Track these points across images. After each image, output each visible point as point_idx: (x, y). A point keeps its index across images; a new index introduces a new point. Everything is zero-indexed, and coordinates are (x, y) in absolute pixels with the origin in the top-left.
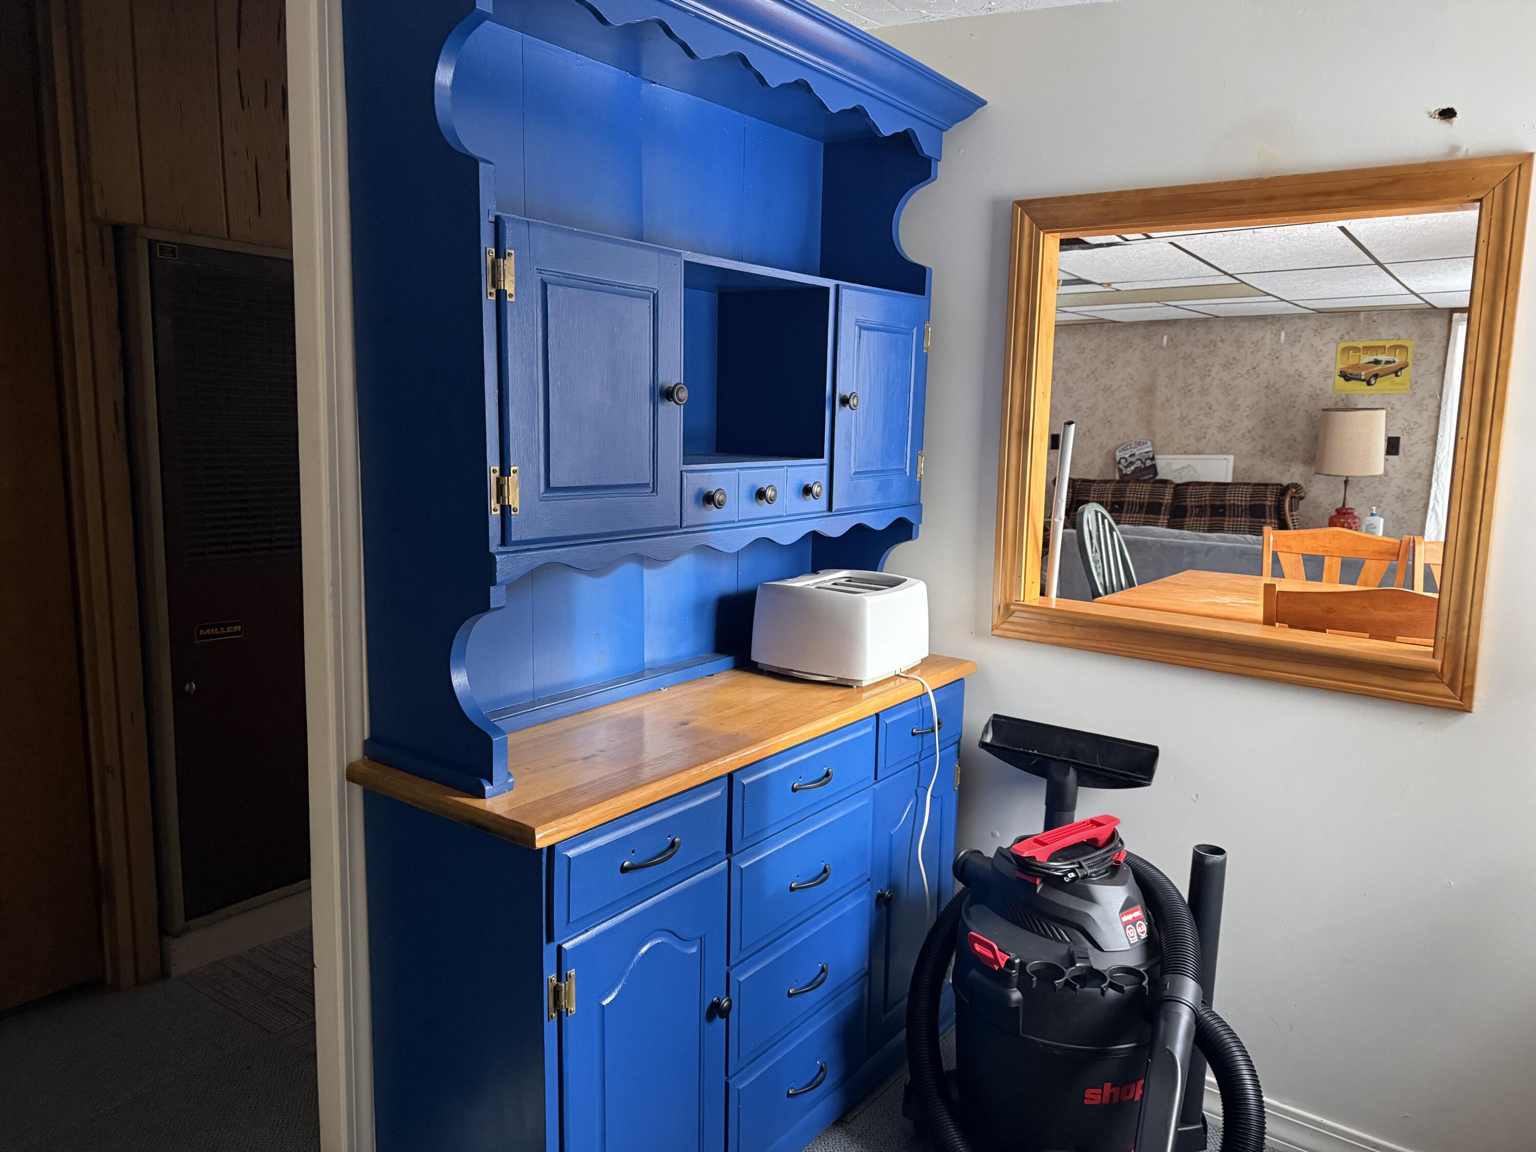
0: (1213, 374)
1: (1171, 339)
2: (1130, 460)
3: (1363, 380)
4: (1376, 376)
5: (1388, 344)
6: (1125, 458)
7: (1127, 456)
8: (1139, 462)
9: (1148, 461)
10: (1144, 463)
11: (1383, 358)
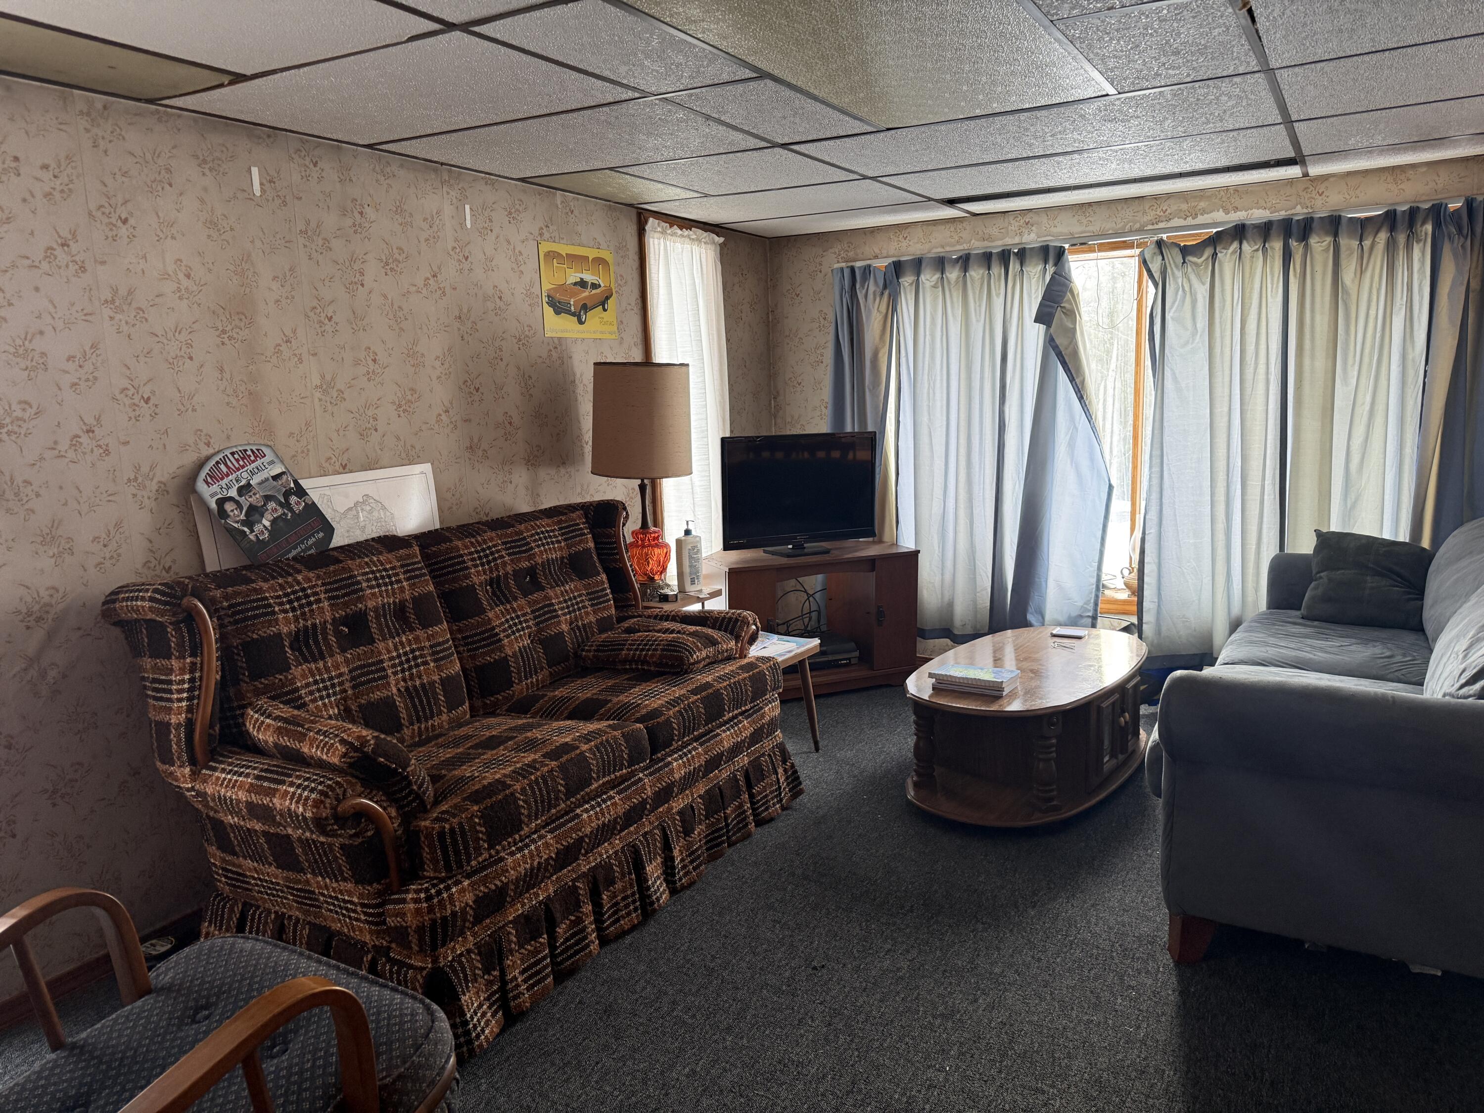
0: (368, 279)
1: (268, 181)
2: (245, 502)
3: (573, 314)
4: (585, 308)
5: (592, 254)
6: (231, 499)
7: (233, 493)
8: (272, 505)
9: (293, 499)
10: (287, 505)
11: (589, 277)
